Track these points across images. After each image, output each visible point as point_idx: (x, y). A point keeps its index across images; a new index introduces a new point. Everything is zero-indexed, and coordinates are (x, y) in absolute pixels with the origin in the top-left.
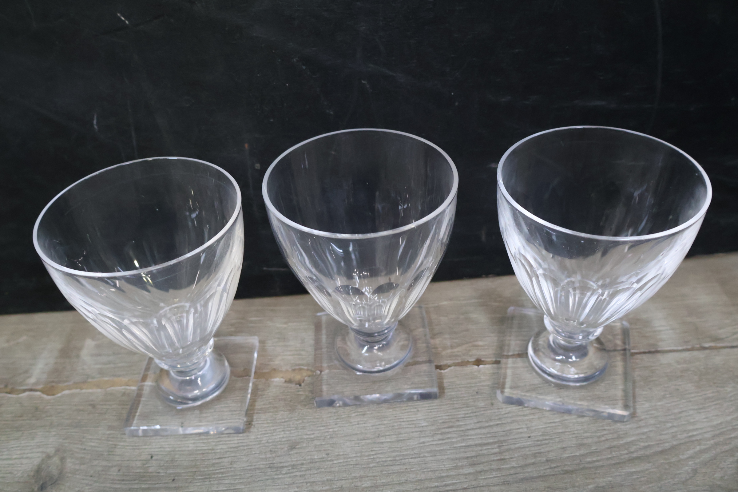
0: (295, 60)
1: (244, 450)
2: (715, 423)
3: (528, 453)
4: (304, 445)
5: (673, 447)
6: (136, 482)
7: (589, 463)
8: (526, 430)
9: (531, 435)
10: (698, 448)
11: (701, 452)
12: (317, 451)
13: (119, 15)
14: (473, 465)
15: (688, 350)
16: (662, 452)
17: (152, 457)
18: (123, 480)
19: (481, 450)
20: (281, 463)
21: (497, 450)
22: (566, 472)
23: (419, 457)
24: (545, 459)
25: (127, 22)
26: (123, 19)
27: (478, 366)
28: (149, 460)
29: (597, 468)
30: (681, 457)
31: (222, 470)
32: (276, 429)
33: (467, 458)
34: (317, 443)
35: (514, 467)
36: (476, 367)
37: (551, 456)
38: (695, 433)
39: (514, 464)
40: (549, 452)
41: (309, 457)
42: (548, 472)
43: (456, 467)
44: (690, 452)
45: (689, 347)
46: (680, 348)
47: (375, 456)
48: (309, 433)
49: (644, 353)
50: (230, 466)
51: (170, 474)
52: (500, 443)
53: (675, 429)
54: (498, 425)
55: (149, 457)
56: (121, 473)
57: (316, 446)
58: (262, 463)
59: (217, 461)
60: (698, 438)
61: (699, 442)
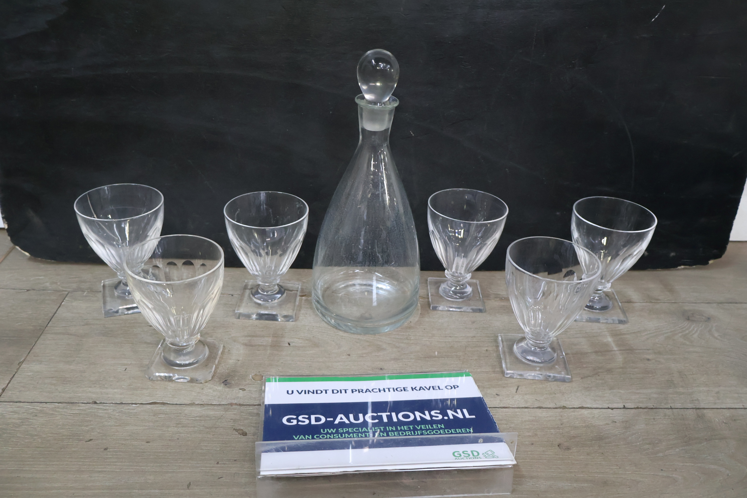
0: (479, 157)
2: (657, 326)
5: (639, 331)
10: (649, 332)
11: (650, 333)
13: (411, 132)
15: (645, 302)
16: (634, 333)
17: (411, 322)
22: (594, 336)
25: (413, 135)
26: (412, 133)
30: (642, 334)
35: (572, 334)
37: (587, 331)
38: (648, 328)
39: (572, 333)
44: (646, 333)
45: (645, 301)
46: (642, 302)
49: (625, 302)
53: (639, 327)
55: (410, 322)
57: (484, 323)
59: (441, 325)
61: (649, 331)
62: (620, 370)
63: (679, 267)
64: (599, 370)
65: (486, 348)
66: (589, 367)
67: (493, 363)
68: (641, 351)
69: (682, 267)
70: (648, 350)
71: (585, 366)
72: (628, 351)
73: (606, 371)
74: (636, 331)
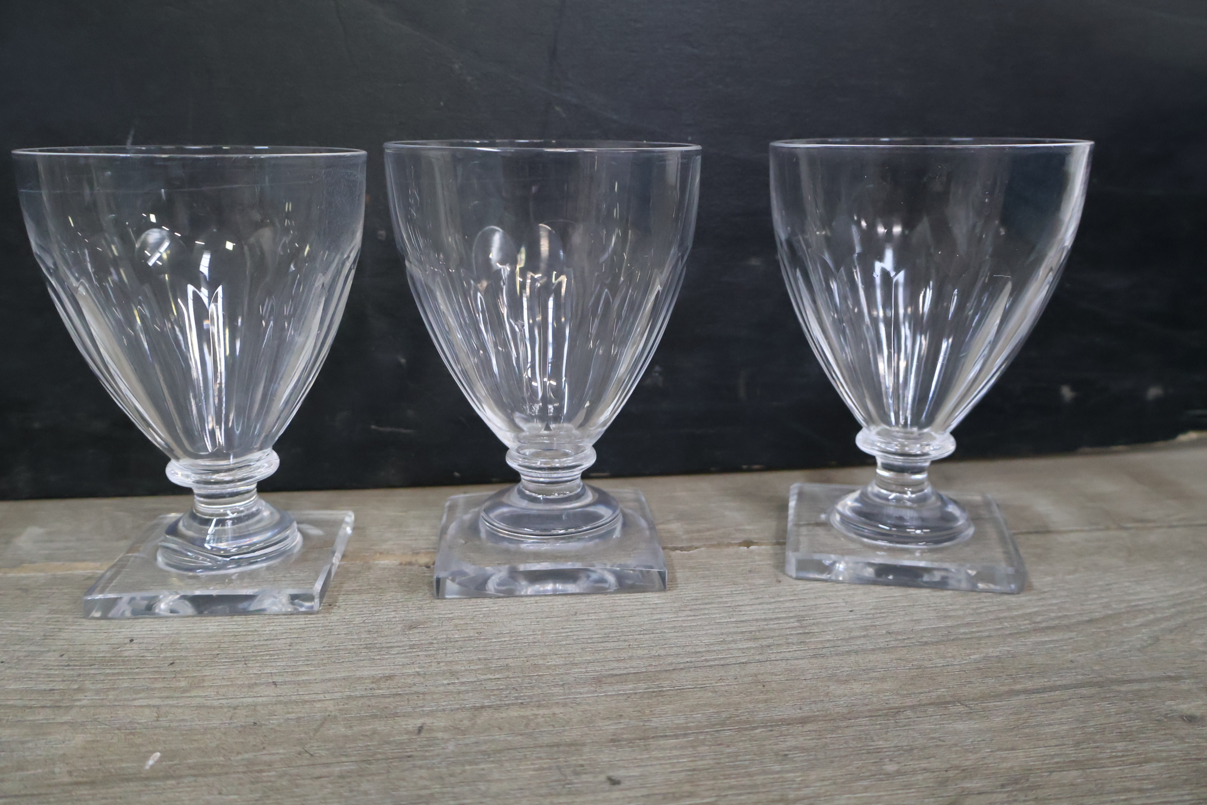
1: (318, 631)
2: (1171, 593)
3: (853, 626)
4: (435, 624)
5: (1108, 617)
6: (96, 667)
7: (964, 633)
8: (844, 604)
9: (854, 609)
10: (1151, 617)
11: (1158, 620)
12: (459, 630)
14: (756, 639)
15: (1102, 530)
16: (1090, 621)
17: (132, 641)
18: (68, 665)
19: (767, 625)
20: (390, 643)
21: (796, 624)
22: (926, 644)
23: (653, 633)
24: (884, 632)
27: (748, 547)
28: (125, 644)
29: (980, 638)
30: (1126, 625)
31: (271, 652)
32: (380, 610)
33: (742, 633)
34: (457, 621)
35: (829, 641)
36: (746, 548)
37: (893, 628)
38: (1140, 603)
39: (829, 638)
40: (890, 624)
41: (445, 636)
42: (893, 643)
43: (724, 642)
44: (1140, 620)
45: (1101, 526)
46: (1087, 528)
47: (571, 634)
48: (443, 612)
49: (1029, 533)
50: (289, 648)
51: (166, 657)
52: (800, 619)
53: (1105, 601)
54: (792, 600)
55: (128, 641)
56: (64, 658)
57: (456, 626)
58: (350, 643)
59: (264, 643)
60: (1149, 607)
61: (1152, 611)
62: (1073, 775)
63: (1183, 438)
64: (967, 785)
65: (419, 722)
66: (914, 772)
67: (425, 787)
68: (1146, 686)
69: (1192, 435)
70: (1177, 678)
71: (891, 768)
72: (1084, 691)
73: (1003, 786)
74: (1097, 615)
